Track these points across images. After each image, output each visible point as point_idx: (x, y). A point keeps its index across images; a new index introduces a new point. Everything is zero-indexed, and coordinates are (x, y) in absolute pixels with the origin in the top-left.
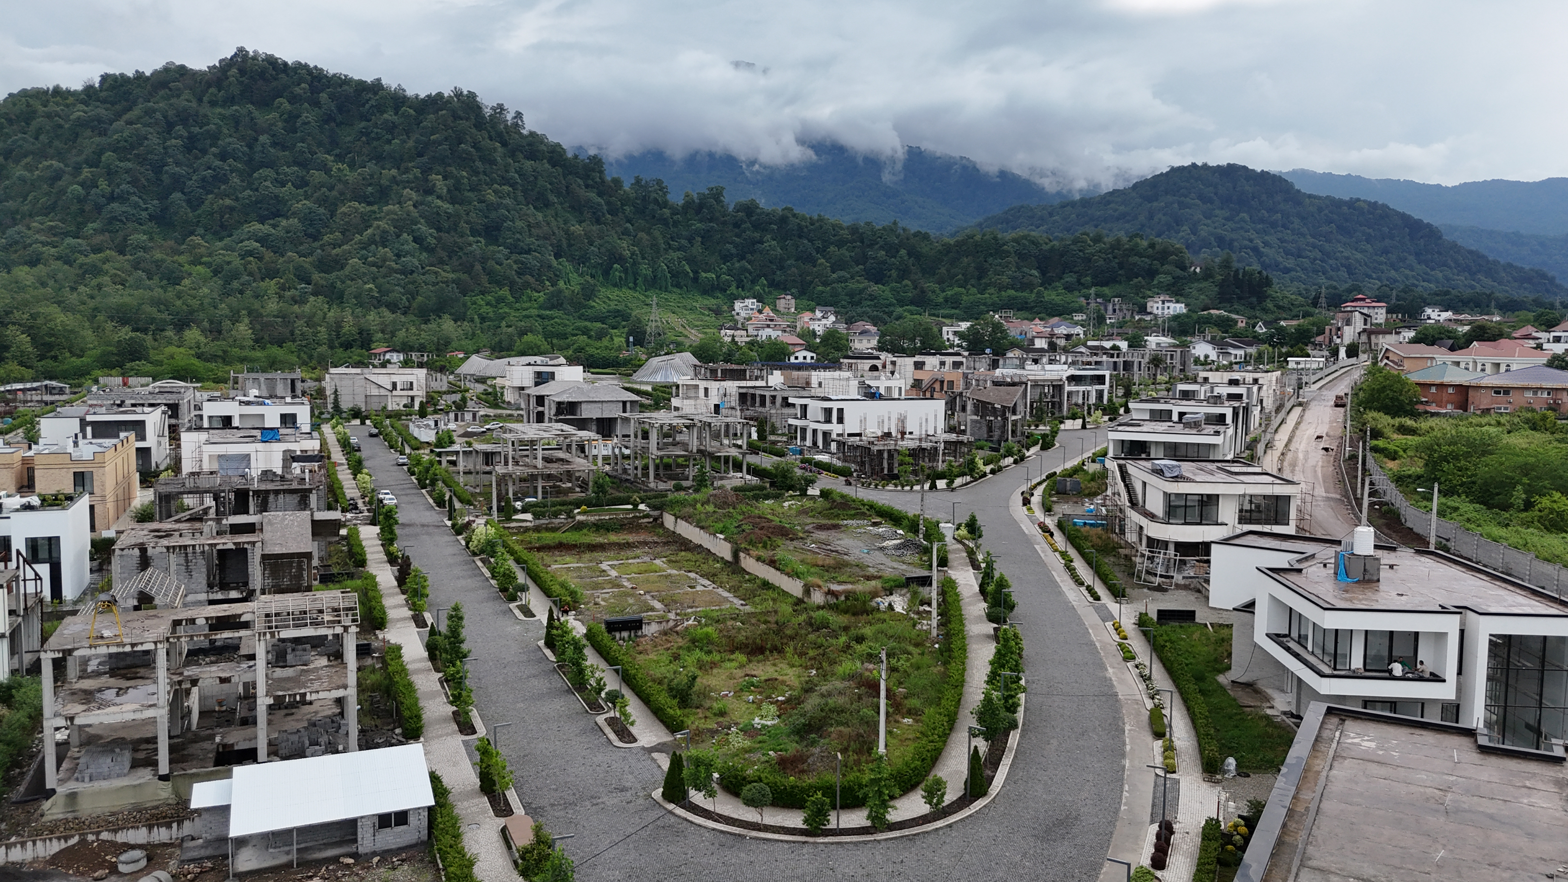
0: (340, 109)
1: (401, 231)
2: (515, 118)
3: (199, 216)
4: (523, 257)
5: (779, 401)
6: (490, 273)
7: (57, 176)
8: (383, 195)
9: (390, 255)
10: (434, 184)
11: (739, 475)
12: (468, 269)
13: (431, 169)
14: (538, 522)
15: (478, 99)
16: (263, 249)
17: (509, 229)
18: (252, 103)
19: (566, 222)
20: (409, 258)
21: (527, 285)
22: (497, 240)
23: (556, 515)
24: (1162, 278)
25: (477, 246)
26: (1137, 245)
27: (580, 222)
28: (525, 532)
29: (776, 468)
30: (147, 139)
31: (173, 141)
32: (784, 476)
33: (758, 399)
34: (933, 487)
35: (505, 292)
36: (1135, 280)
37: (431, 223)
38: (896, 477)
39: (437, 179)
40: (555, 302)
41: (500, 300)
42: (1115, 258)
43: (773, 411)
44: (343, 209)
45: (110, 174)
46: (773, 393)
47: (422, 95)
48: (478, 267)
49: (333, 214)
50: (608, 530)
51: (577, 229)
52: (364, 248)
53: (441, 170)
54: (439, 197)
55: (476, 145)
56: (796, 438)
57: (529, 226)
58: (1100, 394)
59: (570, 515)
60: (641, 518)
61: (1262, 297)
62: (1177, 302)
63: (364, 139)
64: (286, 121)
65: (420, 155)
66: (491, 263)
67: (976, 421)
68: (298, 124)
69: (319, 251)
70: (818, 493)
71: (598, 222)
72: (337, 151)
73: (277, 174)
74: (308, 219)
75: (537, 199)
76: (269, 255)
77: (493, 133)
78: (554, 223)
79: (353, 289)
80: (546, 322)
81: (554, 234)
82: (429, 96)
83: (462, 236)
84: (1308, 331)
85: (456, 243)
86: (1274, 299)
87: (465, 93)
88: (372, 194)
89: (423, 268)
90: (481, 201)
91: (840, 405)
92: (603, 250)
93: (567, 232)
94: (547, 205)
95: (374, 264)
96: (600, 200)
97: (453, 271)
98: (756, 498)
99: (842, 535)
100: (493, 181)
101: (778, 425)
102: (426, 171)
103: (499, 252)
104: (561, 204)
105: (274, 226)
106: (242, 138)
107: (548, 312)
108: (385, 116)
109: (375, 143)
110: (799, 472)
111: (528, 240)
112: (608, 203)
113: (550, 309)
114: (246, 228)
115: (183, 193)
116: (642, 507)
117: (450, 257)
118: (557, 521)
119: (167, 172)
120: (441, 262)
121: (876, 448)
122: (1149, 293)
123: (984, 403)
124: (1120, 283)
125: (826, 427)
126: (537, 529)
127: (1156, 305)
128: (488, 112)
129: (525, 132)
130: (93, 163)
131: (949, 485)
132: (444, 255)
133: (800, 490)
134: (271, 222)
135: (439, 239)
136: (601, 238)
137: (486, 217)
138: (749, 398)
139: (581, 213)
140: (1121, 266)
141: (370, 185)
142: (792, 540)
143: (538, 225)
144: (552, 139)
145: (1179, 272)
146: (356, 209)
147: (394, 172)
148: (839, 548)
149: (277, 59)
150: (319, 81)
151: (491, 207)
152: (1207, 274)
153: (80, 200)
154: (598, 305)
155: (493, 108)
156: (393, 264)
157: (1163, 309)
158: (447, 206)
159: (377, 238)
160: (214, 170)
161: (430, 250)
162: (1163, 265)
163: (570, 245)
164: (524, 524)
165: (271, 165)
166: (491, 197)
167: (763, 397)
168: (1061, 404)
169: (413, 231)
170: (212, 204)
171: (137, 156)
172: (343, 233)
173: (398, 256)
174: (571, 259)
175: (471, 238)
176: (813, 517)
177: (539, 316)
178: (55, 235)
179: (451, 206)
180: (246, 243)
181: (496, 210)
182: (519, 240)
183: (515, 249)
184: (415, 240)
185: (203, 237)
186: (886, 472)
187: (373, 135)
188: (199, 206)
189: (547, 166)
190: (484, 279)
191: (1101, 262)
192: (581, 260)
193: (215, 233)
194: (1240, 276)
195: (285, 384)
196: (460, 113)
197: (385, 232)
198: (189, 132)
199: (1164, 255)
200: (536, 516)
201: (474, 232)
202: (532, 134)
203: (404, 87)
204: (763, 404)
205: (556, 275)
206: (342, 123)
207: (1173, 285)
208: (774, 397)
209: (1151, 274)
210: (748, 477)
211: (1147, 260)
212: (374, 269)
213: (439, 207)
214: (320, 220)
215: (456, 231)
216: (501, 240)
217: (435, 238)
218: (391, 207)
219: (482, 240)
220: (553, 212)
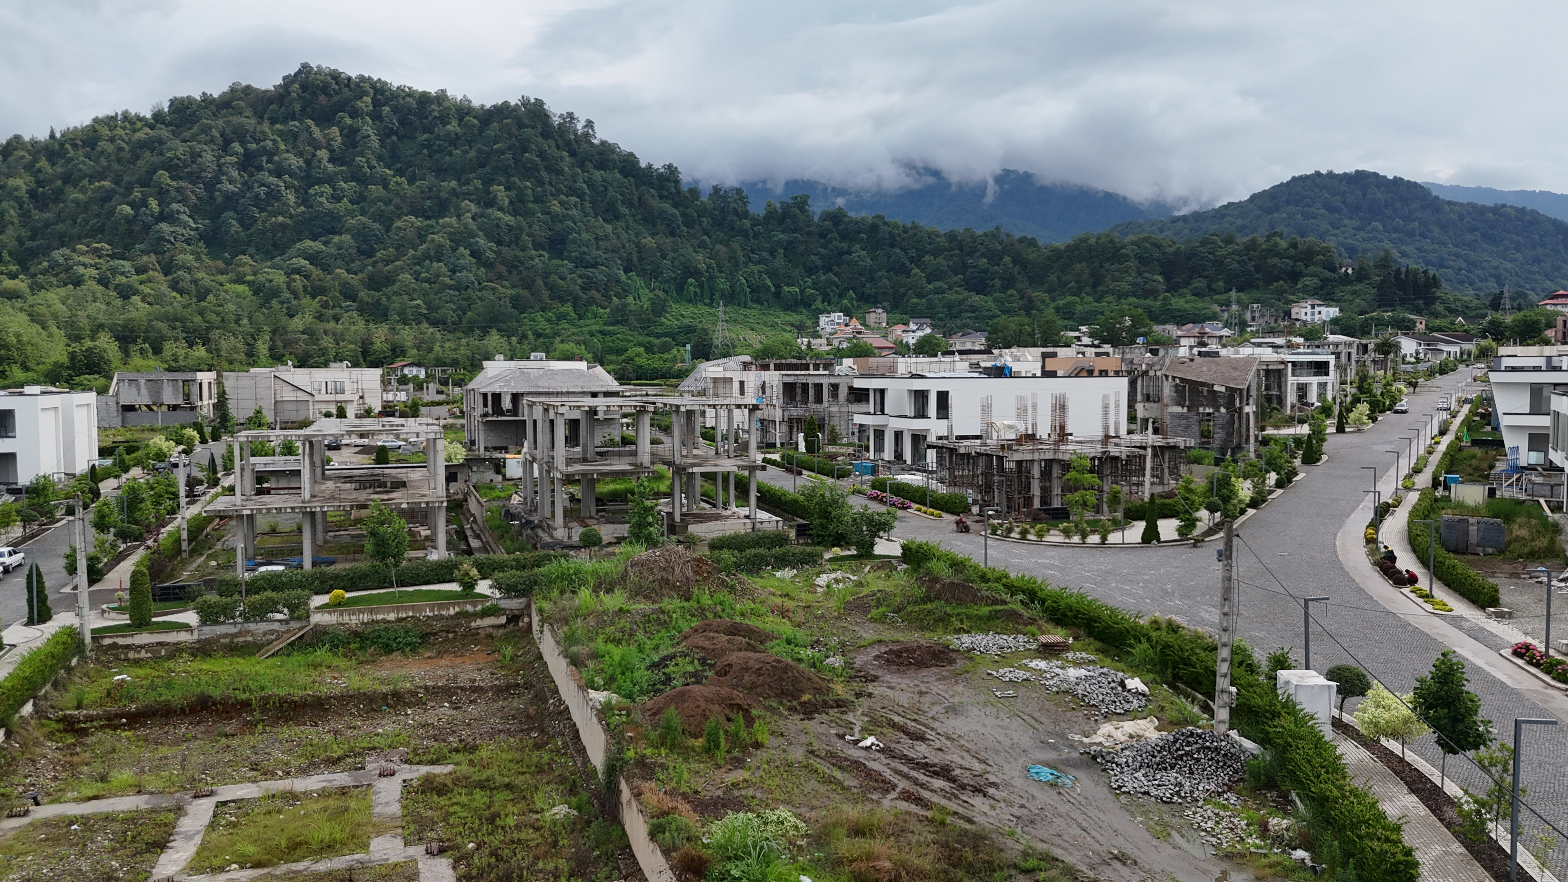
0: (401, 123)
1: (458, 245)
2: (586, 126)
3: (250, 236)
4: (589, 272)
6: (551, 288)
7: (107, 196)
8: (442, 208)
9: (444, 269)
10: (495, 196)
12: (528, 285)
13: (493, 180)
14: (210, 631)
15: (545, 107)
16: (312, 267)
17: (574, 241)
18: (313, 119)
19: (637, 235)
20: (465, 273)
21: (592, 301)
22: (561, 253)
23: (259, 612)
24: (1307, 281)
25: (540, 259)
26: (1276, 244)
27: (653, 235)
29: (810, 497)
30: (201, 156)
31: (228, 158)
32: (826, 515)
34: (1151, 536)
35: (568, 308)
36: (1275, 284)
37: (489, 237)
38: (1062, 515)
39: (499, 191)
40: (620, 317)
41: (562, 317)
42: (1250, 260)
43: (834, 409)
44: (399, 224)
45: (162, 194)
46: (833, 380)
47: (488, 106)
48: (540, 282)
49: (388, 229)
50: (388, 649)
51: (649, 241)
52: (419, 264)
53: (503, 180)
54: (501, 209)
55: (541, 155)
56: (867, 449)
57: (596, 239)
58: (1323, 386)
61: (1430, 300)
62: (1329, 306)
63: (425, 151)
64: (346, 136)
65: (482, 166)
66: (554, 278)
67: (1181, 416)
68: (358, 138)
69: (370, 268)
70: (898, 552)
71: (672, 234)
72: (399, 165)
73: (334, 190)
74: (361, 235)
75: (607, 211)
76: (316, 272)
77: (561, 142)
78: (624, 236)
79: (396, 305)
80: (608, 338)
81: (624, 247)
82: (494, 106)
83: (524, 250)
85: (516, 256)
86: (1443, 302)
87: (533, 101)
88: (430, 207)
89: (480, 284)
90: (545, 213)
91: (943, 386)
92: (677, 263)
93: (638, 245)
94: (618, 217)
95: (427, 281)
96: (675, 211)
97: (513, 287)
98: (754, 566)
100: (559, 192)
102: (488, 182)
103: (563, 266)
104: (633, 215)
105: (325, 244)
106: (300, 154)
107: (611, 328)
108: (449, 127)
109: (437, 156)
110: (857, 504)
111: (595, 253)
112: (684, 215)
113: (613, 324)
114: (298, 245)
115: (236, 211)
116: (483, 587)
117: (510, 272)
118: (263, 627)
119: (220, 190)
120: (500, 277)
121: (1011, 460)
122: (1292, 297)
123: (1195, 385)
124: (1258, 288)
125: (919, 424)
127: (1303, 311)
128: (556, 121)
129: (596, 142)
130: (145, 182)
132: (503, 269)
133: (859, 545)
134: (323, 239)
135: (498, 253)
136: (674, 251)
137: (551, 230)
139: (654, 225)
140: (1258, 269)
141: (429, 198)
143: (606, 237)
144: (626, 147)
145: (1327, 274)
146: (412, 223)
147: (453, 184)
149: (340, 73)
150: (382, 95)
151: (555, 218)
152: (1361, 275)
153: (129, 221)
154: (669, 321)
155: (561, 116)
156: (447, 280)
157: (1313, 314)
158: (508, 218)
159: (432, 253)
160: (268, 187)
161: (488, 265)
162: (1307, 266)
163: (641, 259)
165: (330, 180)
166: (556, 208)
167: (819, 387)
169: (470, 245)
170: (264, 222)
171: (190, 174)
172: (397, 249)
174: (642, 273)
175: (533, 252)
176: (882, 619)
177: (600, 332)
178: (99, 257)
179: (513, 218)
180: (294, 260)
181: (561, 221)
182: (584, 253)
183: (580, 262)
184: (472, 255)
185: (252, 256)
186: (1037, 504)
187: (435, 148)
188: (251, 225)
189: (618, 176)
190: (546, 294)
191: (1235, 265)
192: (653, 275)
193: (267, 252)
194: (1403, 276)
195: (175, 388)
196: (527, 121)
197: (440, 246)
198: (246, 149)
199: (1308, 256)
200: (209, 616)
201: (537, 246)
202: (603, 143)
203: (469, 97)
205: (624, 290)
206: (403, 136)
207: (1322, 288)
209: (1294, 276)
210: (763, 515)
211: (1288, 261)
212: (426, 285)
213: (499, 219)
214: (375, 235)
215: (517, 244)
216: (566, 254)
217: (494, 252)
218: (447, 219)
219: (545, 254)
220: (624, 225)
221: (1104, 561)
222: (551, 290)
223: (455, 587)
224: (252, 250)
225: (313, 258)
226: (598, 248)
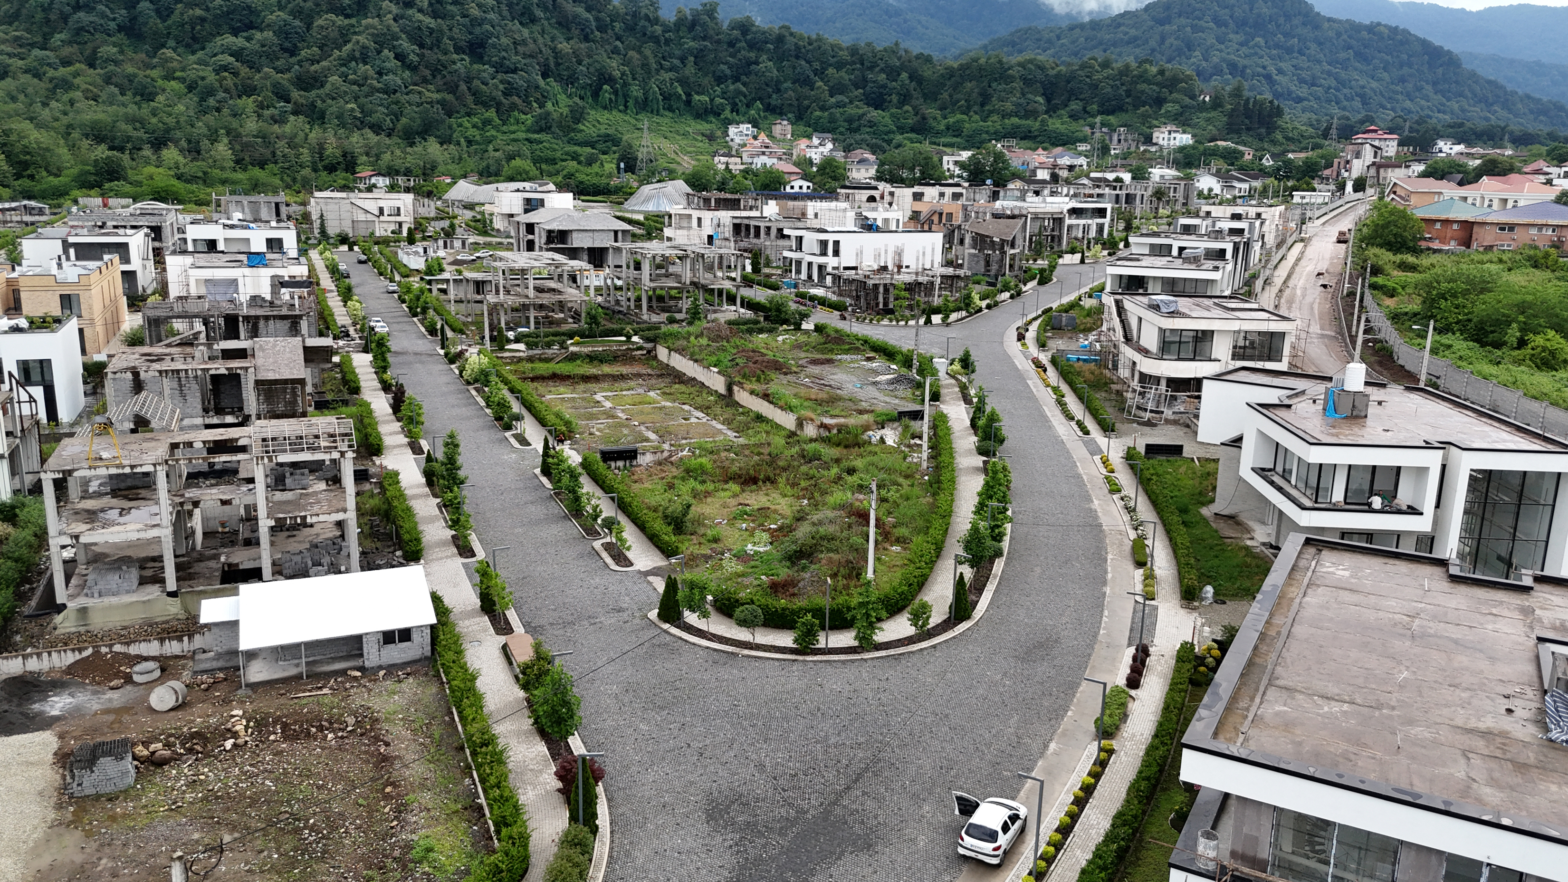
1: (382, 46)
3: (169, 27)
4: (509, 77)
5: (774, 232)
6: (475, 93)
8: (361, 7)
9: (371, 72)
11: (733, 308)
12: (452, 89)
14: (531, 352)
16: (239, 64)
17: (494, 46)
19: (553, 39)
20: (391, 76)
21: (513, 107)
22: (481, 58)
23: (549, 345)
24: (1169, 107)
25: (462, 64)
26: (1146, 71)
27: (568, 39)
28: (518, 362)
29: (771, 302)
32: (778, 310)
33: (752, 230)
34: (928, 322)
35: (492, 114)
36: (1142, 109)
37: (412, 39)
38: (892, 312)
40: (544, 125)
41: (487, 122)
42: (1122, 84)
43: (768, 243)
44: (320, 22)
46: (768, 224)
48: (463, 87)
49: (309, 27)
50: (601, 361)
51: (564, 47)
52: (344, 65)
54: (420, 11)
56: (791, 271)
57: (515, 43)
58: (1100, 228)
59: (563, 346)
60: (634, 350)
61: (1271, 128)
62: (1184, 132)
66: (476, 83)
67: (974, 255)
69: (297, 67)
70: (812, 327)
71: (586, 39)
74: (283, 32)
75: (523, 14)
76: (244, 71)
78: (541, 40)
79: (334, 109)
80: (535, 146)
81: (541, 52)
83: (446, 54)
84: (1316, 164)
85: (439, 60)
86: (1283, 130)
88: (349, 5)
89: (406, 87)
90: (464, 16)
91: (836, 237)
92: (592, 70)
93: (554, 50)
94: (533, 20)
95: (355, 83)
96: (588, 15)
97: (438, 91)
98: (750, 331)
99: (836, 370)
101: (772, 257)
103: (484, 71)
104: (548, 19)
105: (248, 39)
107: (536, 136)
110: (793, 306)
111: (514, 58)
112: (597, 19)
113: (538, 132)
114: (219, 41)
115: (152, 2)
116: (635, 339)
117: (434, 77)
118: (551, 351)
120: (425, 81)
121: (871, 282)
122: (1155, 122)
123: (983, 237)
124: (1127, 111)
125: (822, 260)
126: (530, 359)
127: (1162, 136)
131: (944, 320)
132: (427, 73)
133: (795, 324)
134: (245, 34)
135: (422, 56)
136: (589, 56)
137: (470, 33)
138: (743, 229)
139: (569, 30)
140: (1128, 93)
142: (786, 374)
143: (524, 42)
145: (1187, 100)
146: (334, 23)
148: (832, 383)
151: (476, 22)
152: (1216, 103)
153: (43, 8)
154: (588, 129)
156: (375, 82)
157: (1169, 139)
158: (428, 21)
159: (357, 54)
161: (413, 68)
162: (1171, 93)
163: (558, 64)
164: (517, 354)
166: (475, 11)
167: (757, 228)
168: (1060, 238)
169: (394, 47)
170: (182, 14)
172: (321, 48)
173: (380, 74)
174: (559, 78)
175: (455, 56)
176: (807, 351)
177: (527, 139)
178: (21, 46)
179: (433, 21)
180: (220, 57)
181: (480, 25)
182: (504, 58)
183: (500, 67)
184: (397, 57)
185: (174, 50)
186: (881, 306)
188: (168, 16)
190: (470, 99)
191: (1109, 90)
192: (570, 80)
193: (188, 46)
194: (1251, 106)
195: (269, 208)
197: (364, 47)
199: (1172, 83)
200: (529, 346)
201: (458, 50)
204: (757, 235)
205: (543, 96)
207: (1181, 114)
208: (768, 228)
209: (1159, 102)
210: (742, 310)
211: (1155, 87)
212: (355, 88)
213: (420, 21)
214: (296, 33)
215: (439, 47)
216: (486, 58)
217: (418, 55)
218: (370, 20)
219: (466, 57)
220: (539, 28)
221: (903, 332)
222: (474, 94)
223: (623, 339)
224: (171, 43)
225: (237, 54)
226: (517, 53)
